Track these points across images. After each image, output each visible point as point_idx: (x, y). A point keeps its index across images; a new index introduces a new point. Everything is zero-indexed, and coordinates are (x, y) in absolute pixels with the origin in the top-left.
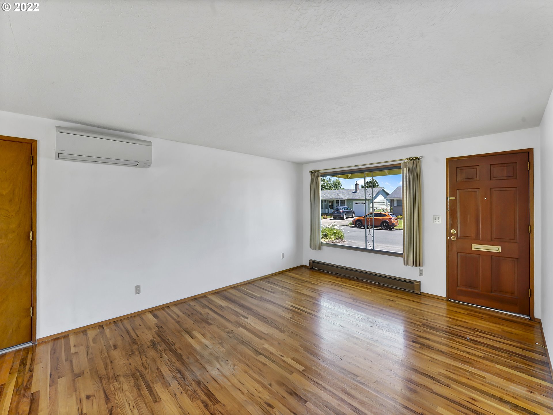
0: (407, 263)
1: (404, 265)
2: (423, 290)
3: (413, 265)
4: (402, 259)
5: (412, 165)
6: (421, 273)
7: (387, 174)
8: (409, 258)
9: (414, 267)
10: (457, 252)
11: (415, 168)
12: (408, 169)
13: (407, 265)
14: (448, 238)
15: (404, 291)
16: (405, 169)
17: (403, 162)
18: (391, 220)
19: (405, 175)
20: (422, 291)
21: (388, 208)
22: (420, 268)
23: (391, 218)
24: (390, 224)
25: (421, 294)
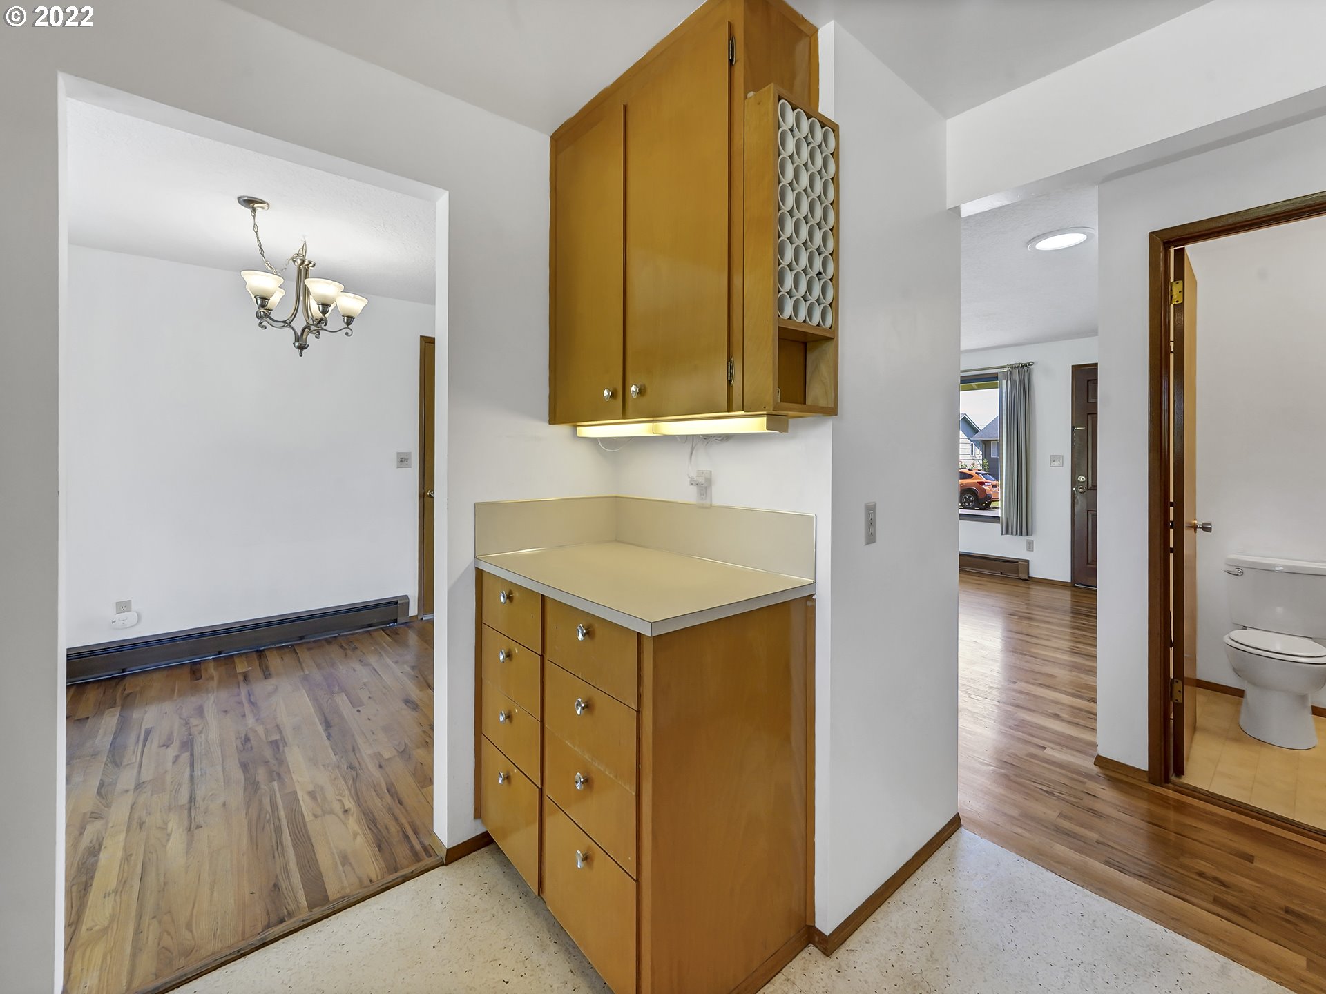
0: (1006, 531)
1: (1002, 534)
2: (1032, 574)
3: (1017, 533)
4: (999, 526)
5: (1016, 376)
6: (1030, 546)
7: (976, 387)
8: (1010, 523)
9: (1018, 538)
10: (1088, 511)
11: (1021, 381)
12: (1009, 382)
13: (1007, 534)
14: (1074, 489)
15: (1002, 577)
16: (1004, 382)
17: (1001, 370)
18: (983, 486)
19: (1004, 391)
20: (1031, 576)
21: (976, 462)
22: (1028, 538)
23: (983, 483)
24: (980, 496)
25: (1030, 580)
